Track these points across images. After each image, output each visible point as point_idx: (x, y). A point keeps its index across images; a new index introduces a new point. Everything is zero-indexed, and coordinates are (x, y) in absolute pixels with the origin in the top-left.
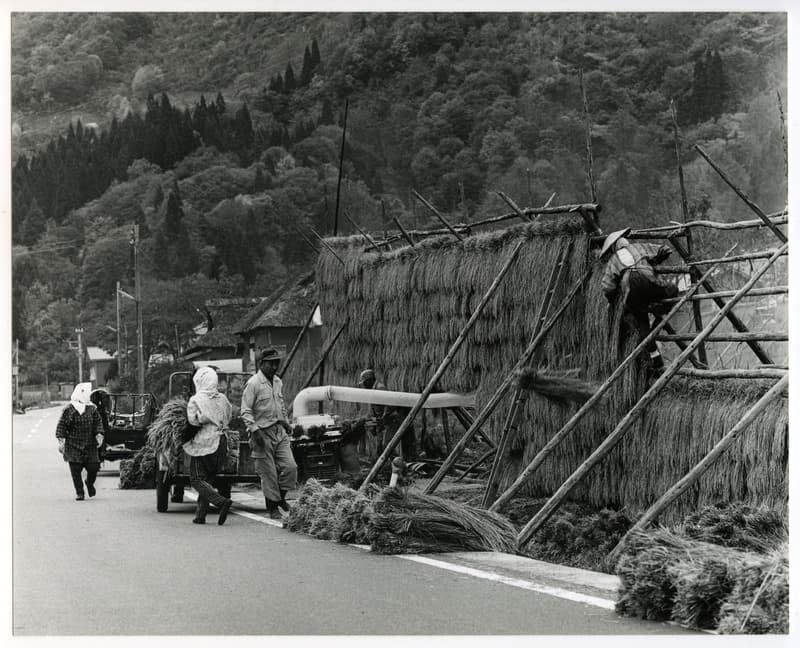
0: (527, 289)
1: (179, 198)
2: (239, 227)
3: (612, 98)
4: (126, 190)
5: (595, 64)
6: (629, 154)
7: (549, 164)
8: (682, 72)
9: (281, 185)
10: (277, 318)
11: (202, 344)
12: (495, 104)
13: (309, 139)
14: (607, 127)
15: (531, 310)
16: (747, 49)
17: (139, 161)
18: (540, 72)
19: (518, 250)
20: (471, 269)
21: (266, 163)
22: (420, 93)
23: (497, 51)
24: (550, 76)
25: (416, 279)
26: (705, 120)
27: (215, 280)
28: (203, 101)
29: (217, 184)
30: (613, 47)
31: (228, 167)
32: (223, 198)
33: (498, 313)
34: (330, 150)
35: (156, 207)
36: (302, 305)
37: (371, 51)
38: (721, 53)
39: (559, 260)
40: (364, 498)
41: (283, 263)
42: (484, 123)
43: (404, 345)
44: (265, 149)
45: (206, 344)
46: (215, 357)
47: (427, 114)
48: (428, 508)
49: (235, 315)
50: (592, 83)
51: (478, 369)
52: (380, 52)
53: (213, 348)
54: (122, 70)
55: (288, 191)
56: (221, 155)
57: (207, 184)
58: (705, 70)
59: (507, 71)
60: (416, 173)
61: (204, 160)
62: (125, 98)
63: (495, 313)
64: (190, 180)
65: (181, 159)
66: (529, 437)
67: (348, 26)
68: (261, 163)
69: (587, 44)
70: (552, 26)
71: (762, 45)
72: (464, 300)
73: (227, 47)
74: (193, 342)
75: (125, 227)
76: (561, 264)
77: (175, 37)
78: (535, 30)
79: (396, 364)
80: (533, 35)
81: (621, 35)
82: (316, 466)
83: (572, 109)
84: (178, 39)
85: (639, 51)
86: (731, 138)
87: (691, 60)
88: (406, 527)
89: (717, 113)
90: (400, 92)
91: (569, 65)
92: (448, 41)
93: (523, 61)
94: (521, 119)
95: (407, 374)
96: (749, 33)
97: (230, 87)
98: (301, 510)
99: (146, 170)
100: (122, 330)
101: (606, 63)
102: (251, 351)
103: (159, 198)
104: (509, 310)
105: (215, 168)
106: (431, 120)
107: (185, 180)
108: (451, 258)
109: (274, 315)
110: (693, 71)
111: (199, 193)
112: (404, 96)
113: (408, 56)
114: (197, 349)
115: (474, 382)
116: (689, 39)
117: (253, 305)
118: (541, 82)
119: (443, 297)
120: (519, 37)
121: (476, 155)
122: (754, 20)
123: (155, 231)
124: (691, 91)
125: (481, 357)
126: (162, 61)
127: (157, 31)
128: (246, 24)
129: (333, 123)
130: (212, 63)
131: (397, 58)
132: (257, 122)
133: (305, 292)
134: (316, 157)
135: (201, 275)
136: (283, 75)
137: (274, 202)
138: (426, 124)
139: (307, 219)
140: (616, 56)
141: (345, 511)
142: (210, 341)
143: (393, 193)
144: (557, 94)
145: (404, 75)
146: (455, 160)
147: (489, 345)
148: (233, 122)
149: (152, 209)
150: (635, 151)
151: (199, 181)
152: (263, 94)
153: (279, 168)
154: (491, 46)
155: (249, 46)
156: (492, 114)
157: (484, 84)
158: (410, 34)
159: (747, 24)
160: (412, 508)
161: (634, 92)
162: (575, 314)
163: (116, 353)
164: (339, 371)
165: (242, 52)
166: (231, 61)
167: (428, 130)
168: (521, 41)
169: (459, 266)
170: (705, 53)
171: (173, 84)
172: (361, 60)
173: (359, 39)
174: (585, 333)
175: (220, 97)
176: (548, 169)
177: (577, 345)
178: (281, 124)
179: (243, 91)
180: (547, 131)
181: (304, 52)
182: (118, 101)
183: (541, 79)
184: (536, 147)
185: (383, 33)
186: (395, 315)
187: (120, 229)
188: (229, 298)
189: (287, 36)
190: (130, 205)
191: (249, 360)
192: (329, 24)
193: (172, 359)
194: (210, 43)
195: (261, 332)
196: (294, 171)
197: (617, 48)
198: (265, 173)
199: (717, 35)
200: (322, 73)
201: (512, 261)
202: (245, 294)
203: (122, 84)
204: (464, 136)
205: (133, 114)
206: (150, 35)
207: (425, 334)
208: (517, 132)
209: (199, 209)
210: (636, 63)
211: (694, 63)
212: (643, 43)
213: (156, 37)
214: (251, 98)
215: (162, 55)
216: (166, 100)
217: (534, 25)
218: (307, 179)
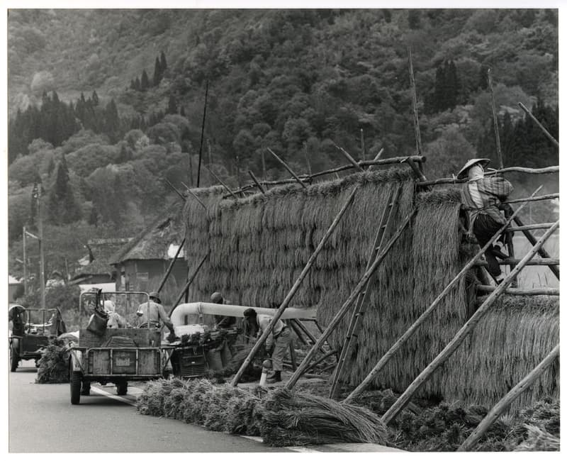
0: (362, 224)
1: (66, 167)
2: (109, 188)
3: (376, 94)
4: (28, 161)
5: (365, 70)
6: (390, 135)
7: (332, 142)
8: (427, 75)
9: (139, 157)
10: (141, 253)
11: (85, 272)
12: (293, 99)
13: (159, 124)
14: (373, 115)
15: (365, 241)
16: (473, 59)
17: (37, 140)
18: (326, 76)
19: (355, 193)
20: (313, 211)
21: (129, 142)
22: (239, 91)
23: (294, 60)
24: (333, 78)
25: (266, 219)
26: (443, 110)
27: (93, 226)
28: (83, 97)
29: (94, 156)
30: (378, 57)
31: (101, 144)
32: (98, 167)
33: (337, 244)
34: (174, 133)
35: (49, 173)
36: (160, 243)
37: (204, 61)
38: (455, 62)
39: (390, 201)
40: (254, 397)
41: (141, 213)
42: (285, 113)
43: (256, 270)
44: (128, 131)
45: (89, 272)
46: (94, 281)
47: (244, 106)
48: (312, 406)
49: (110, 251)
50: (363, 84)
51: (318, 288)
52: (209, 61)
53: (93, 275)
54: (23, 75)
55: (144, 162)
56: (96, 136)
57: (86, 157)
58: (444, 74)
59: (302, 75)
60: (237, 148)
61: (84, 140)
62: (26, 96)
63: (334, 245)
64: (73, 154)
65: (67, 139)
66: (362, 343)
67: (186, 42)
68: (125, 142)
69: (359, 55)
70: (334, 43)
71: (484, 56)
72: (308, 235)
73: (100, 58)
74: (78, 271)
75: (27, 188)
76: (392, 204)
77: (62, 50)
78: (321, 45)
79: (249, 286)
80: (321, 49)
81: (383, 49)
82: (189, 365)
83: (349, 102)
84: (64, 52)
85: (396, 61)
86: (462, 123)
87: (433, 67)
88: (295, 422)
89: (453, 106)
90: (224, 90)
91: (346, 71)
92: (260, 53)
93: (313, 68)
94: (312, 110)
95: (258, 293)
96: (476, 48)
97: (102, 87)
98: (196, 406)
99: (41, 147)
100: (27, 261)
101: (372, 69)
102: (122, 277)
103: (51, 167)
104: (346, 242)
105: (91, 145)
106: (247, 110)
107: (70, 154)
108: (296, 202)
109: (139, 251)
110: (435, 75)
111: (80, 163)
112: (227, 93)
113: (231, 64)
114: (82, 276)
115: (315, 298)
116: (432, 52)
117: (122, 244)
118: (327, 83)
119: (289, 232)
120: (310, 50)
121: (281, 135)
122: (478, 39)
123: (48, 191)
124: (433, 90)
125: (321, 279)
126: (52, 68)
127: (48, 47)
128: (113, 41)
129: (176, 113)
130: (88, 70)
131: (222, 66)
132: (122, 112)
133: (162, 234)
134: (165, 137)
135: (84, 222)
136: (140, 78)
137: (134, 170)
138: (244, 113)
139: (159, 182)
140: (380, 64)
141: (237, 407)
142: (91, 270)
143: (220, 163)
144: (339, 92)
145: (227, 77)
146: (265, 140)
147: (328, 270)
148: (104, 113)
149: (46, 175)
150: (393, 132)
151: (80, 154)
152: (125, 92)
153: (138, 145)
154: (290, 57)
155: (115, 57)
156: (291, 106)
157: (285, 85)
158: (231, 48)
159: (474, 42)
160: (299, 407)
161: (393, 90)
162: (404, 244)
163: (22, 279)
164: (202, 292)
165: (110, 61)
166: (102, 68)
167: (245, 118)
168: (312, 53)
169: (303, 208)
170: (444, 62)
171: (60, 85)
172: (196, 67)
173: (195, 51)
174: (413, 260)
175: (95, 94)
176: (331, 146)
177: (405, 269)
178: (139, 113)
179: (111, 90)
180: (331, 118)
181: (155, 62)
182: (21, 97)
183: (326, 80)
184: (324, 129)
185: (212, 48)
186: (249, 247)
187: (24, 190)
188: (105, 238)
189: (143, 50)
190: (31, 172)
191: (121, 283)
192: (172, 42)
193: (63, 283)
194: (87, 55)
195: (130, 263)
196: (149, 147)
197: (380, 59)
198: (128, 149)
199: (452, 49)
200: (168, 76)
201: (349, 203)
202: (116, 236)
203: (23, 86)
204: (271, 122)
205: (32, 107)
206: (43, 49)
207: (274, 262)
208: (310, 119)
209: (80, 175)
210: (395, 69)
211: (436, 69)
212: (399, 54)
213: (48, 50)
214: (117, 94)
215: (52, 64)
216: (56, 97)
217: (321, 42)
218: (158, 153)
